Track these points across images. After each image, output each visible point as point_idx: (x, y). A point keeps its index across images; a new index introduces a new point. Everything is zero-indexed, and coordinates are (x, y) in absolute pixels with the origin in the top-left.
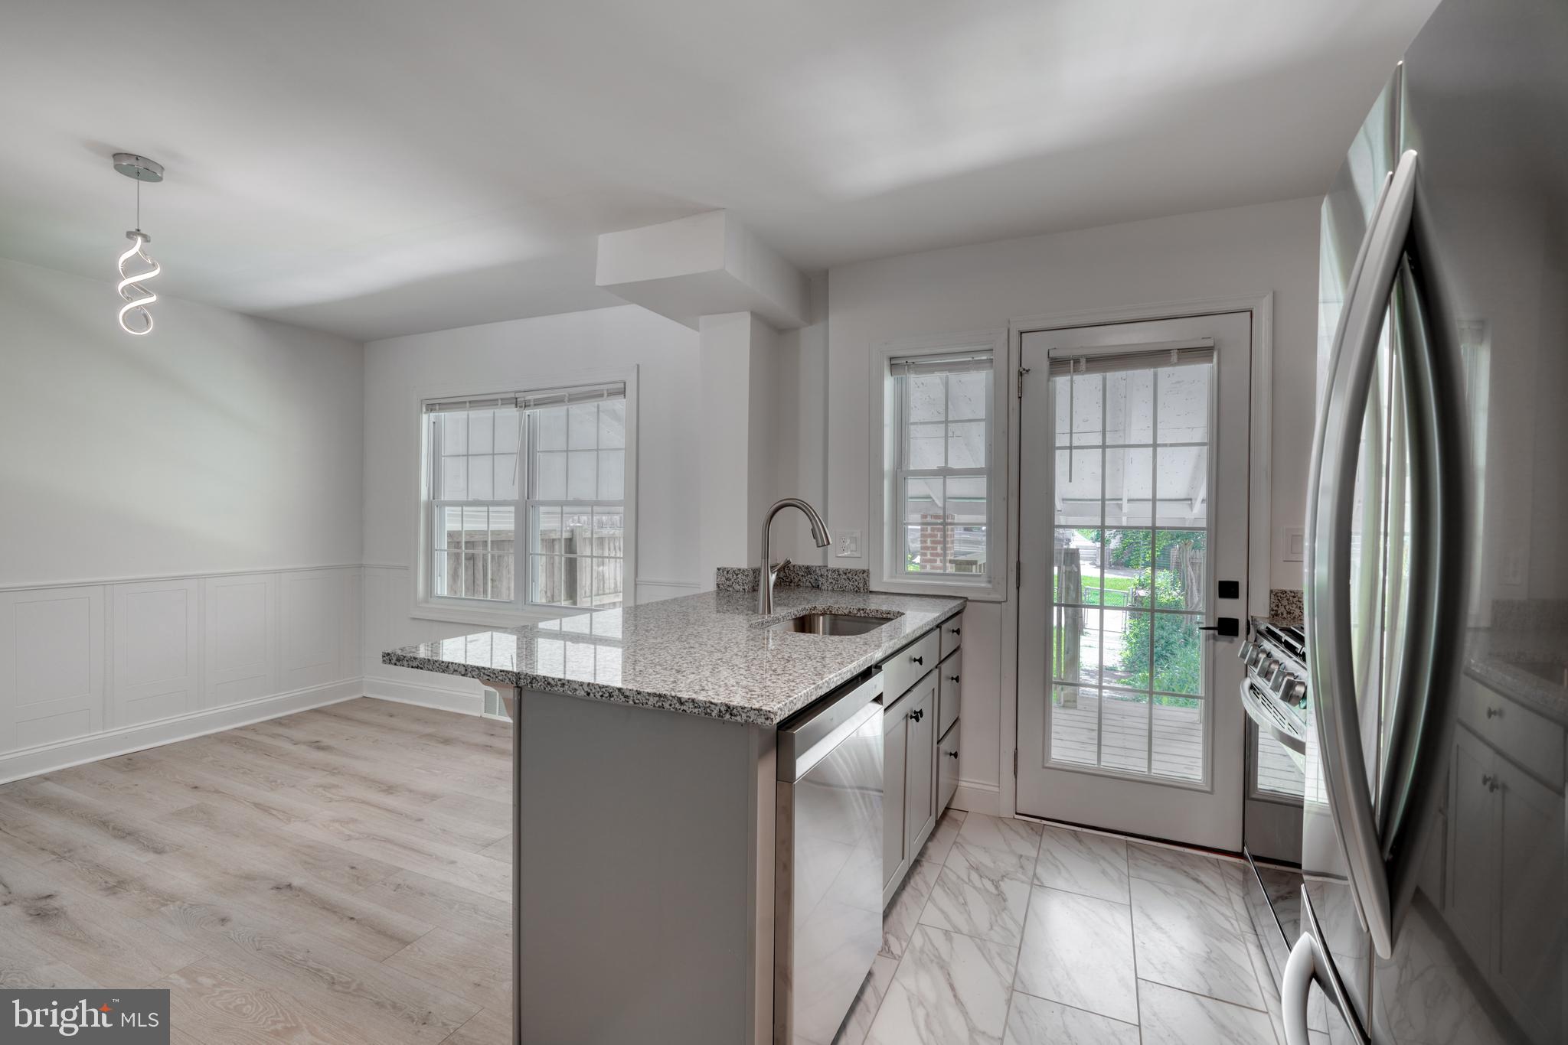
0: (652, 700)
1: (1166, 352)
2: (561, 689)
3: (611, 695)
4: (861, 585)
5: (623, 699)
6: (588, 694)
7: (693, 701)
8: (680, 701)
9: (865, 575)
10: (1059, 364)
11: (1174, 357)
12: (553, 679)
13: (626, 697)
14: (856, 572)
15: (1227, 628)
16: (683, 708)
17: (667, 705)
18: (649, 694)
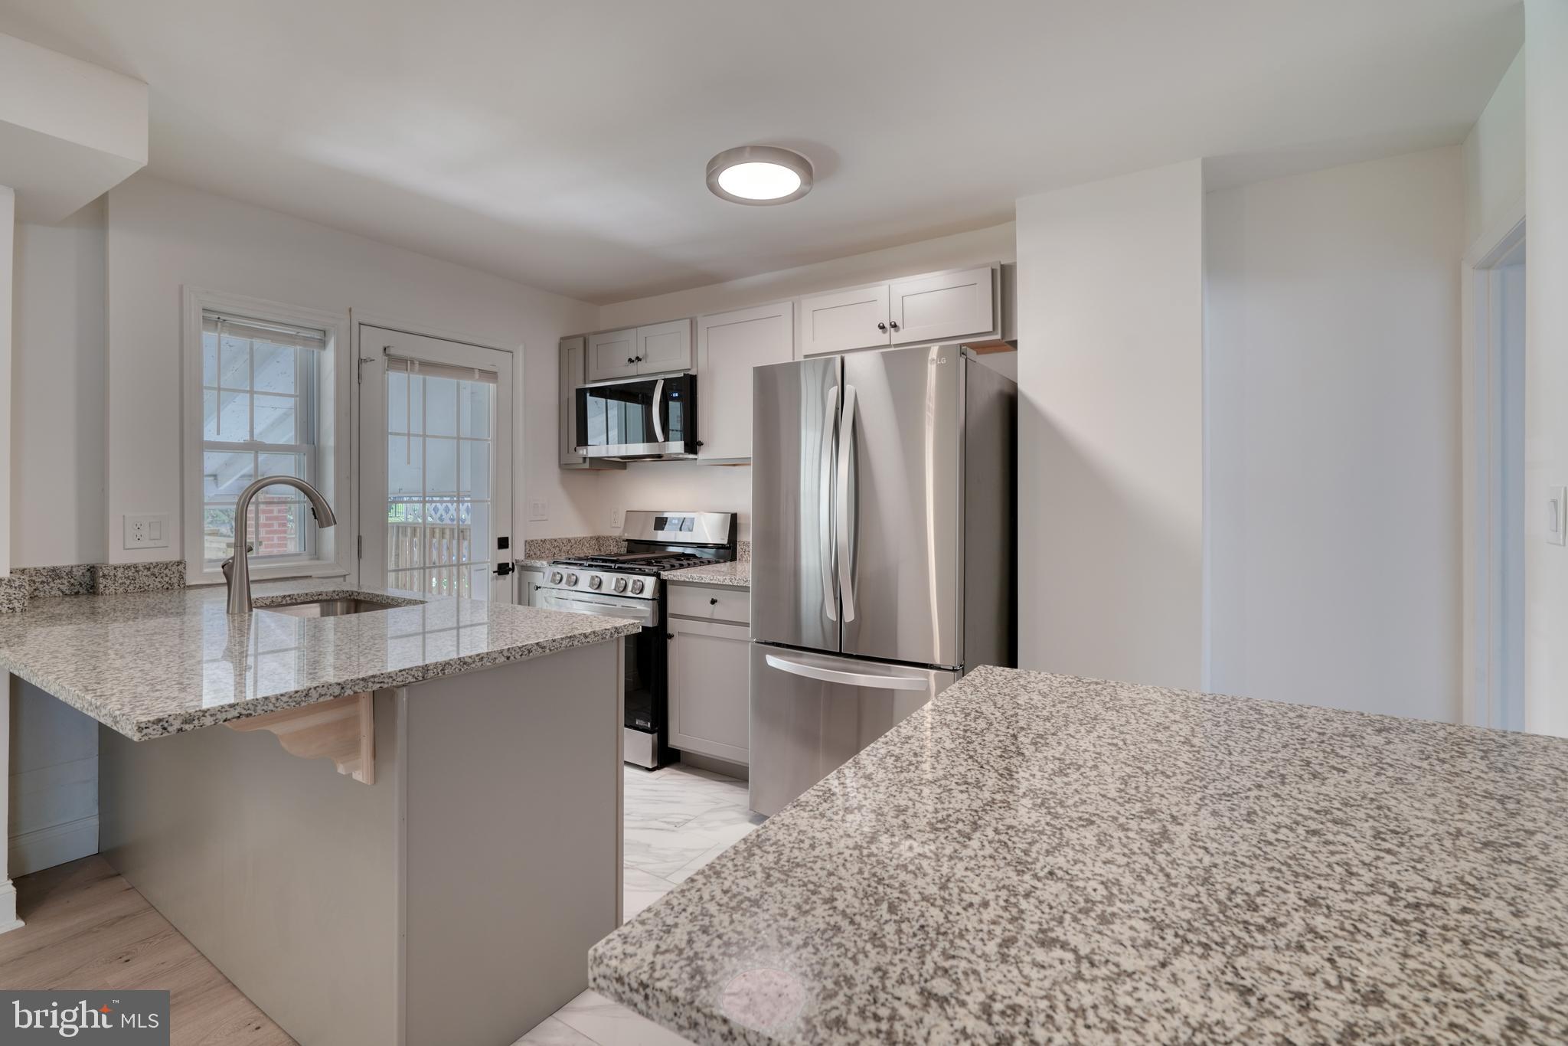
0: (565, 642)
1: (472, 369)
2: (479, 664)
3: (530, 651)
4: (175, 581)
5: (540, 650)
6: (508, 658)
7: (594, 632)
8: (586, 636)
9: (181, 568)
10: (396, 361)
11: (477, 376)
12: (470, 657)
13: (544, 648)
14: (166, 566)
15: (503, 569)
16: (588, 640)
17: (576, 643)
18: (562, 639)
